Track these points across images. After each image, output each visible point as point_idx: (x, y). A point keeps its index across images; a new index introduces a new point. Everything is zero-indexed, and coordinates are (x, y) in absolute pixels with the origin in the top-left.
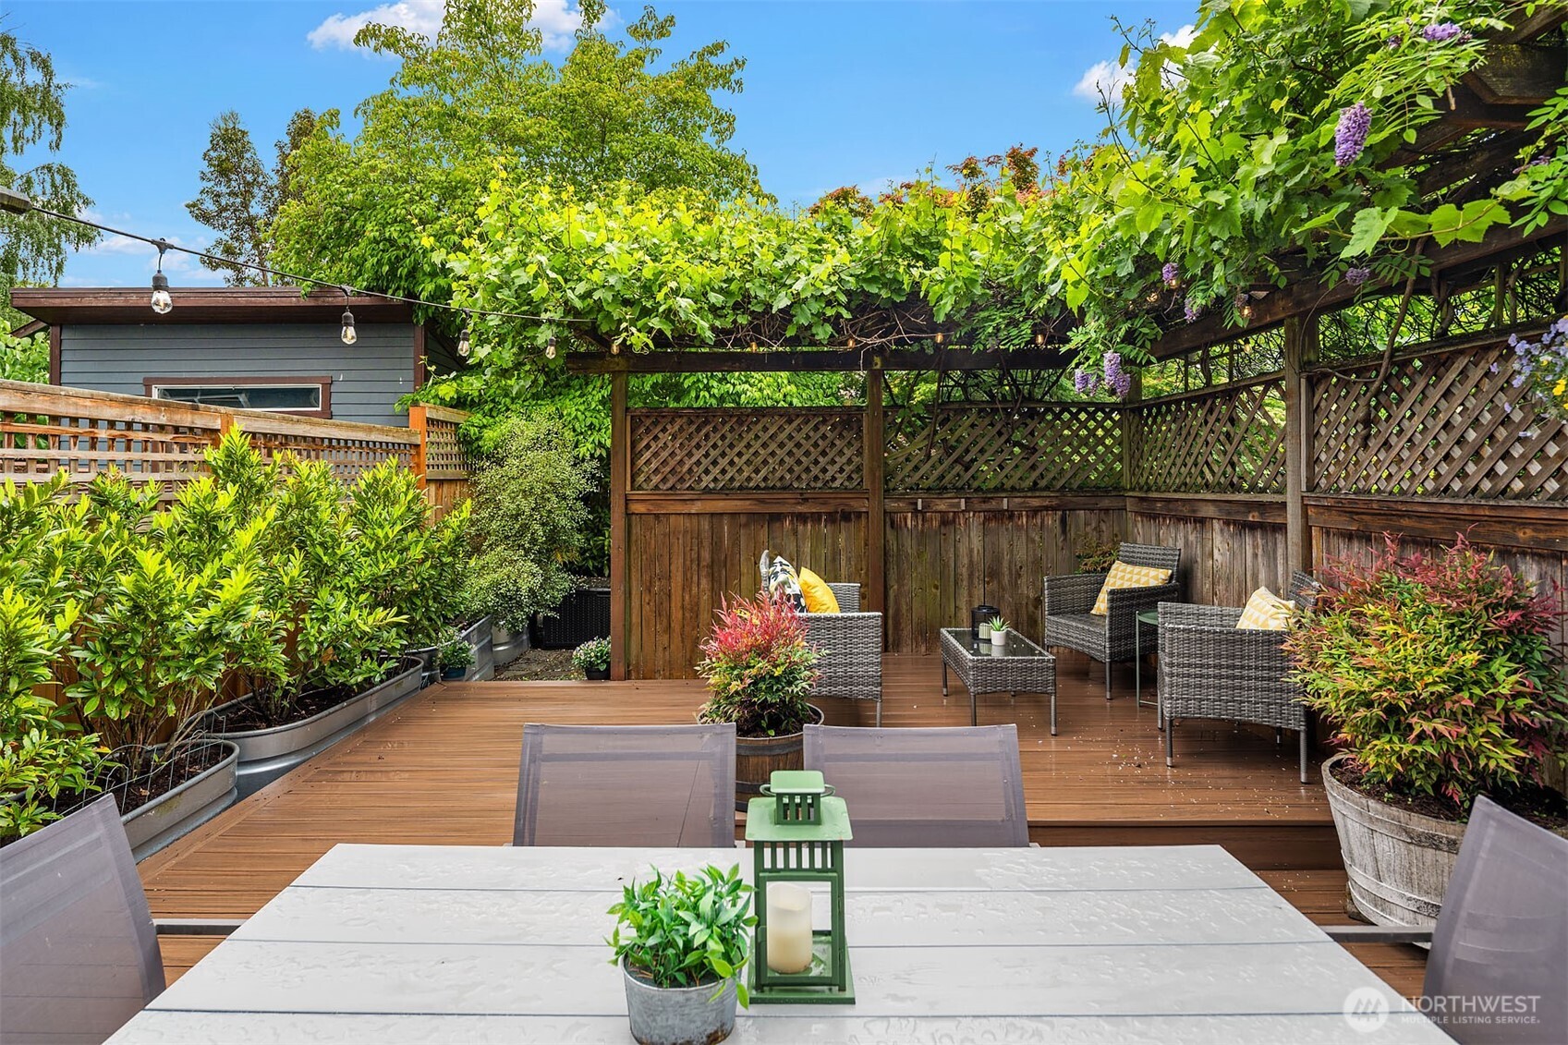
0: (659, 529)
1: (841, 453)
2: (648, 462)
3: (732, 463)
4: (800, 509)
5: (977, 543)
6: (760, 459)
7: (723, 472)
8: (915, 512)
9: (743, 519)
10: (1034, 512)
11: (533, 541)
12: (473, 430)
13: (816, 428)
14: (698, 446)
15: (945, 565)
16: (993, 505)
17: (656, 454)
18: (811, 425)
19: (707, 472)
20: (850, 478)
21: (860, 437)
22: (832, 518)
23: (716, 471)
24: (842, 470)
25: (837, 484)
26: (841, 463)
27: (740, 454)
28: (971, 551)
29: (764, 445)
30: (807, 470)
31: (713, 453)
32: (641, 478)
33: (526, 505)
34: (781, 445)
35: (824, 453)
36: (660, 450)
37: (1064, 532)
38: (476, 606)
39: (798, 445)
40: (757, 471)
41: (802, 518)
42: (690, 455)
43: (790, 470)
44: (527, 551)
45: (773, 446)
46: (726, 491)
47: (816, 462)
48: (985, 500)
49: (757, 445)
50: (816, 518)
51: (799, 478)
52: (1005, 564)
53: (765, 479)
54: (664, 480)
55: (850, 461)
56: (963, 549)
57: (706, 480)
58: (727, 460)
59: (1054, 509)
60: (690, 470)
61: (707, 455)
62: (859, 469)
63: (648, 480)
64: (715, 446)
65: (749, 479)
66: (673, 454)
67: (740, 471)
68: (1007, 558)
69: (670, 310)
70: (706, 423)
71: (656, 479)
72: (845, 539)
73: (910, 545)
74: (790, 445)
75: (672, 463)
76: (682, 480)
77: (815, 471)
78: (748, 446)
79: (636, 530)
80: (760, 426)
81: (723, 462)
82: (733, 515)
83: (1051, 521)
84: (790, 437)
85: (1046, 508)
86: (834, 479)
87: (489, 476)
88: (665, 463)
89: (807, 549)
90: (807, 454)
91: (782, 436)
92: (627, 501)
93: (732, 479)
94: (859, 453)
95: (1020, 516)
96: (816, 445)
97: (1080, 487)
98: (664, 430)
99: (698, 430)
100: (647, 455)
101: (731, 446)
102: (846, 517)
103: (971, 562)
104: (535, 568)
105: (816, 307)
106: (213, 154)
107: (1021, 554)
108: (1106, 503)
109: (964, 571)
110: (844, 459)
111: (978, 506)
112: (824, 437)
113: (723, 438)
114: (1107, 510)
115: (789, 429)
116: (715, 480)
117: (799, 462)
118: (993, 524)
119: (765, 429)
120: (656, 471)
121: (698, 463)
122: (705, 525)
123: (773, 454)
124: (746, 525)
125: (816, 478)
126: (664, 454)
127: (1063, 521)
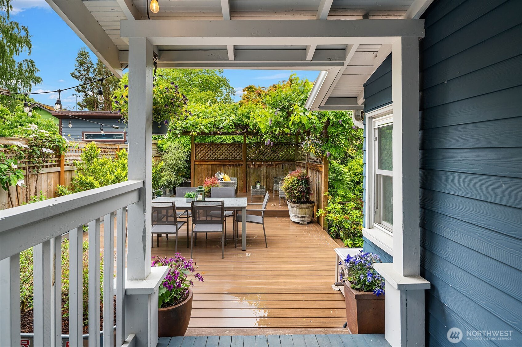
0: (201, 167)
1: (238, 152)
2: (199, 154)
3: (216, 154)
4: (229, 163)
5: (265, 171)
6: (221, 153)
7: (214, 156)
8: (253, 164)
9: (218, 165)
10: (277, 165)
11: (175, 170)
12: (161, 145)
13: (233, 147)
14: (209, 151)
15: (259, 175)
16: (268, 163)
17: (200, 152)
18: (232, 147)
19: (211, 156)
20: (240, 157)
21: (241, 149)
22: (236, 165)
23: (212, 156)
24: (238, 156)
25: (237, 158)
26: (238, 155)
27: (217, 152)
28: (264, 172)
29: (222, 151)
30: (231, 156)
31: (212, 152)
32: (197, 157)
33: (173, 162)
34: (226, 151)
35: (234, 152)
36: (201, 152)
37: (283, 169)
38: (162, 184)
39: (229, 151)
40: (221, 156)
41: (230, 165)
42: (207, 152)
43: (228, 156)
44: (173, 172)
45: (224, 151)
46: (215, 160)
47: (233, 154)
48: (267, 162)
49: (221, 151)
50: (233, 165)
51: (229, 157)
52: (271, 175)
53: (222, 157)
54: (202, 158)
55: (240, 154)
56: (262, 172)
57: (211, 157)
58: (215, 153)
59: (281, 164)
60: (207, 156)
61: (211, 152)
62: (241, 156)
63: (199, 157)
64: (212, 151)
65: (219, 157)
66: (204, 152)
67: (217, 156)
68: (271, 174)
69: (200, 128)
70: (211, 146)
71: (200, 157)
72: (239, 169)
73: (252, 171)
74: (228, 151)
75: (203, 154)
76: (205, 157)
77: (233, 156)
78: (219, 151)
79: (196, 167)
80: (222, 147)
81: (214, 154)
82: (216, 165)
83: (280, 166)
84: (228, 149)
85: (279, 164)
86: (236, 157)
87: (165, 156)
88: (202, 154)
89: (231, 171)
90: (231, 152)
91: (226, 149)
92: (194, 162)
93: (216, 157)
94: (242, 152)
95: (274, 165)
96: (233, 151)
97: (286, 160)
98: (202, 147)
99: (209, 147)
100: (198, 152)
101: (216, 151)
102: (239, 165)
103: (264, 174)
104: (175, 176)
105: (228, 126)
106: (78, 59)
107: (274, 173)
108: (291, 163)
109: (263, 176)
110: (239, 154)
111: (265, 163)
112: (234, 149)
113: (214, 149)
114: (291, 164)
115: (227, 147)
116: (212, 157)
117: (229, 154)
118: (268, 167)
119: (223, 147)
120: (200, 156)
121: (209, 154)
122: (210, 167)
123: (224, 152)
124: (219, 167)
125: (233, 157)
126: (202, 152)
127: (283, 166)
